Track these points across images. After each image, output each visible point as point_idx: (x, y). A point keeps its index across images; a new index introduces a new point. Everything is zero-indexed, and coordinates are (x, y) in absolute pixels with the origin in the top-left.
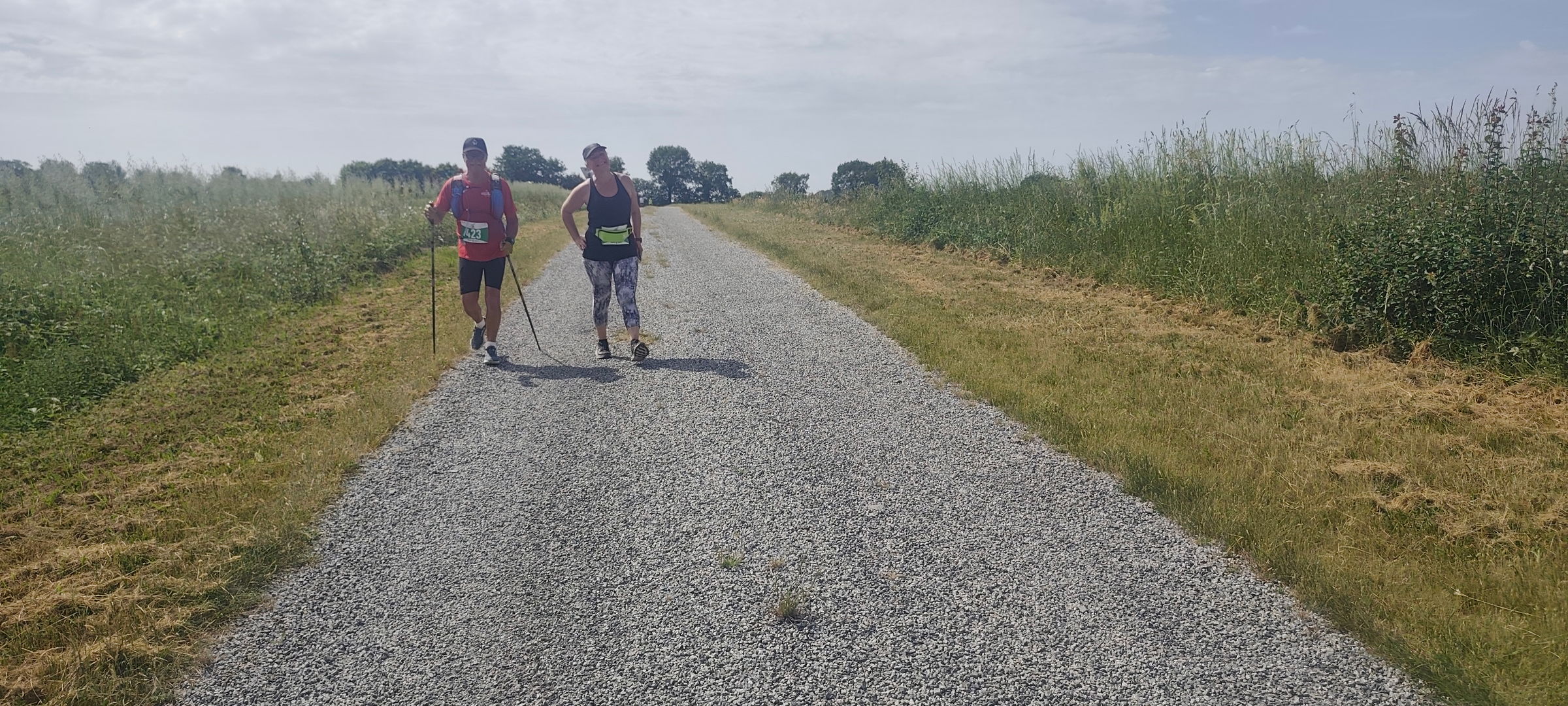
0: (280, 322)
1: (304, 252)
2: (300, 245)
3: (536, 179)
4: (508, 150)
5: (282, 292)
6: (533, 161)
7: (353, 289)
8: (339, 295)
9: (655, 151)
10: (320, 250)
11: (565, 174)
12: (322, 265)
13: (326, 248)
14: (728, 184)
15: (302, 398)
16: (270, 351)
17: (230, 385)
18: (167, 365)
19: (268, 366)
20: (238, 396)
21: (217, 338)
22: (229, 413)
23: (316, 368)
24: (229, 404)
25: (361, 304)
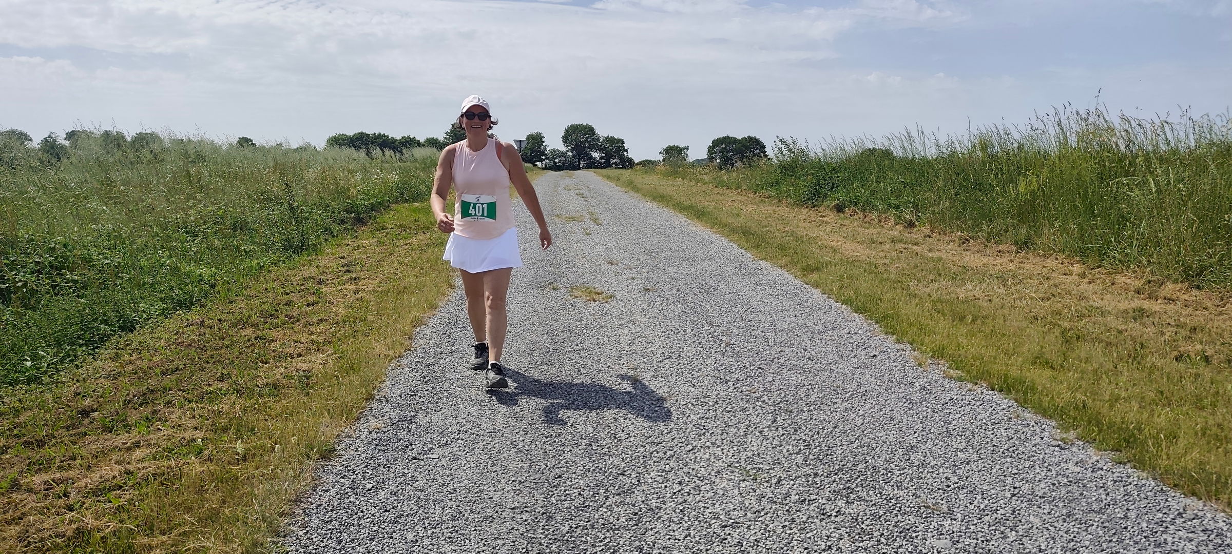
2: (289, 203)
5: (273, 243)
7: (333, 240)
8: (322, 246)
10: (307, 206)
12: (308, 219)
13: (311, 205)
14: (625, 153)
15: (280, 357)
16: (258, 302)
17: (217, 338)
18: (164, 313)
19: (254, 318)
20: (223, 351)
21: (213, 286)
22: (212, 370)
23: (298, 321)
24: (214, 360)
25: (341, 255)
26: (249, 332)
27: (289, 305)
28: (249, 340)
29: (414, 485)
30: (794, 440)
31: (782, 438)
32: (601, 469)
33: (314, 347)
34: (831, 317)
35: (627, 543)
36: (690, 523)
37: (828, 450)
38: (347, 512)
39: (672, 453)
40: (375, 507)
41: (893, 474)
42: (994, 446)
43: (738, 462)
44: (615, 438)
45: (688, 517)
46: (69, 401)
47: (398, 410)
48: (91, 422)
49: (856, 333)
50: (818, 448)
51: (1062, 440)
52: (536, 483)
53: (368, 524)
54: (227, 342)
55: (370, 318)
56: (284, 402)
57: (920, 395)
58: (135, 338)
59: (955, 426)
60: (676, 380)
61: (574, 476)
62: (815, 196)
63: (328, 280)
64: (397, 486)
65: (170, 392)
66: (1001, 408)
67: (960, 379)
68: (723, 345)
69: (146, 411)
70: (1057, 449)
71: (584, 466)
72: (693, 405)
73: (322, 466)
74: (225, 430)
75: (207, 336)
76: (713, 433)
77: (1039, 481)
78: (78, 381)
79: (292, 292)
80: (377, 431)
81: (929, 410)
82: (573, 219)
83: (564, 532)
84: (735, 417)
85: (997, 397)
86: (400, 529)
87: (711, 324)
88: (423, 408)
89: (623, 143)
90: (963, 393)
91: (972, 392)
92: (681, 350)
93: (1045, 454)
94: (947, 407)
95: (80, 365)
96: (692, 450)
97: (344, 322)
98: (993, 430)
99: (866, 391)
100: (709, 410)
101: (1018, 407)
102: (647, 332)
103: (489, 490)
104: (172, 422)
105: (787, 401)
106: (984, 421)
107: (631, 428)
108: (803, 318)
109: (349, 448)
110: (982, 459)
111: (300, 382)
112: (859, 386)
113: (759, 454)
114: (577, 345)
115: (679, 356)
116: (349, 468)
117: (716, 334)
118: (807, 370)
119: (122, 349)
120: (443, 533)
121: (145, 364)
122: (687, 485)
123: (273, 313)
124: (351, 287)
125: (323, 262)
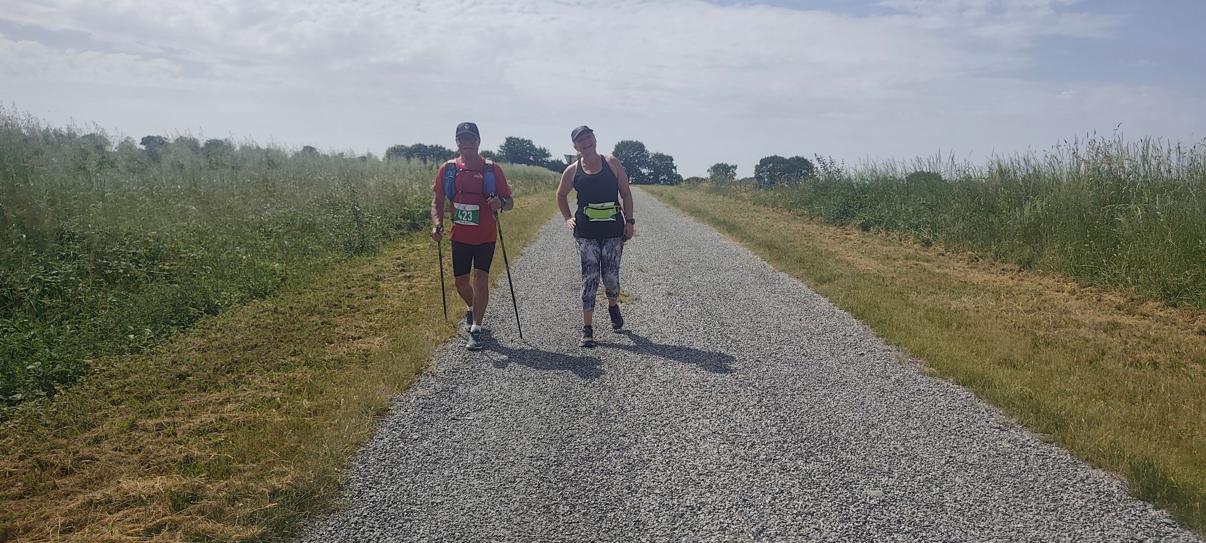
0: (333, 269)
1: (356, 213)
2: (353, 208)
3: (529, 163)
4: (509, 140)
5: (337, 244)
6: (528, 148)
7: (390, 243)
8: (380, 248)
9: (619, 144)
10: (368, 211)
11: (550, 159)
12: (369, 223)
13: (372, 210)
14: (674, 170)
15: (345, 338)
16: (324, 294)
17: (289, 322)
18: (243, 301)
19: (320, 307)
20: (294, 333)
21: (284, 279)
22: (286, 348)
23: (359, 311)
24: (287, 340)
25: (397, 257)
26: (316, 318)
27: (351, 297)
28: (316, 325)
29: (452, 438)
32: (607, 432)
33: (372, 331)
35: (620, 483)
36: (672, 471)
38: (398, 455)
39: (668, 422)
40: (420, 452)
41: (851, 444)
44: (622, 409)
45: (672, 467)
46: (168, 367)
47: (442, 383)
49: (851, 335)
52: (552, 440)
53: (414, 464)
54: (297, 326)
55: (421, 310)
56: (348, 372)
57: (893, 386)
58: (219, 320)
60: (682, 367)
61: (583, 436)
62: (843, 215)
63: (385, 278)
64: (438, 438)
65: (251, 363)
66: (961, 398)
67: (932, 375)
68: (729, 341)
70: (997, 430)
71: (593, 429)
72: (692, 387)
73: (378, 422)
75: (280, 320)
77: (973, 453)
78: (173, 351)
79: (353, 287)
80: (424, 397)
81: (897, 398)
83: (570, 474)
85: (960, 390)
86: (439, 468)
87: (722, 324)
89: (672, 160)
90: (932, 386)
91: (939, 386)
95: (173, 339)
96: (685, 420)
97: (399, 312)
99: (847, 381)
101: (975, 398)
102: (664, 329)
103: (512, 443)
104: (255, 385)
105: (775, 387)
111: (360, 358)
113: (740, 425)
117: (725, 332)
119: (209, 329)
120: (473, 471)
121: (229, 341)
122: (676, 445)
123: (336, 303)
124: (405, 284)
125: (381, 261)
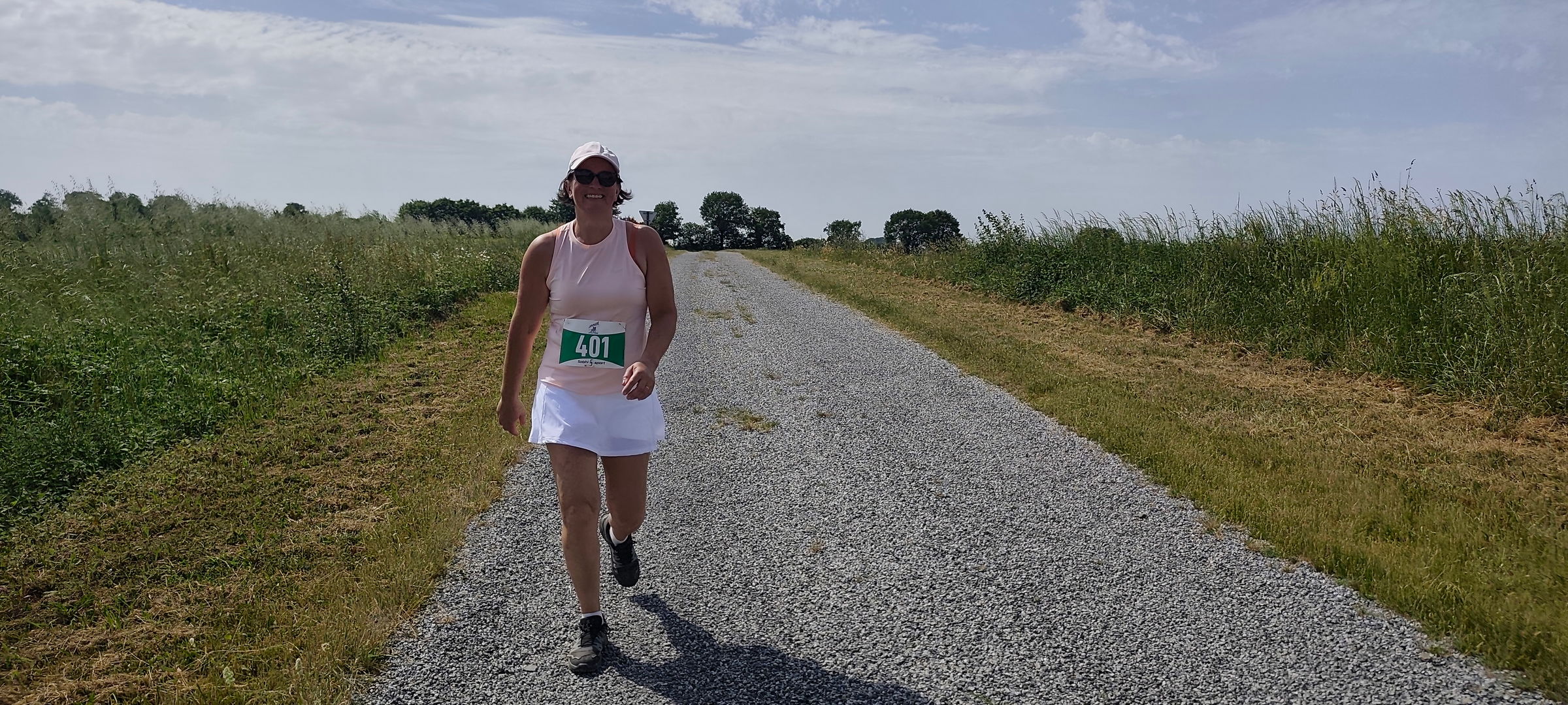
7: (400, 341)
8: (386, 348)
14: (780, 230)
15: (320, 509)
16: (294, 426)
17: (234, 479)
18: (165, 442)
19: (286, 450)
20: (239, 499)
21: (234, 404)
22: (221, 528)
23: (347, 455)
24: (226, 512)
25: (409, 362)
26: (277, 470)
27: (336, 432)
28: (276, 484)
30: (1050, 647)
31: (1032, 644)
33: (366, 494)
34: (1075, 458)
37: (1100, 664)
42: (1338, 659)
43: (973, 684)
47: (479, 594)
48: (43, 608)
50: (1086, 661)
51: (1434, 651)
54: (246, 486)
55: (445, 452)
56: (318, 579)
57: (1218, 577)
58: (121, 478)
59: (1275, 626)
60: (872, 551)
62: (1034, 289)
63: (390, 397)
65: (159, 562)
66: (1336, 598)
67: (1270, 554)
68: (933, 498)
69: (120, 591)
72: (898, 589)
74: (231, 623)
75: (220, 476)
76: (931, 635)
78: (34, 541)
79: (341, 413)
80: (449, 626)
81: (1234, 601)
82: (718, 315)
84: (960, 609)
85: (1326, 582)
87: (913, 467)
88: (515, 590)
89: (778, 216)
90: (1278, 575)
91: (1290, 574)
92: (875, 505)
93: (1414, 673)
94: (1260, 598)
95: (39, 518)
98: (1331, 633)
99: (1140, 570)
100: (923, 598)
101: (1359, 598)
102: (826, 477)
105: (1032, 585)
106: (1316, 620)
107: (813, 625)
108: (1038, 458)
109: (407, 653)
110: (1324, 680)
111: (342, 546)
112: (1130, 561)
114: (731, 496)
115: (874, 514)
116: (406, 688)
117: (921, 481)
118: (1053, 537)
119: (101, 494)
121: (129, 518)
123: (313, 443)
124: (421, 408)
125: (385, 371)
